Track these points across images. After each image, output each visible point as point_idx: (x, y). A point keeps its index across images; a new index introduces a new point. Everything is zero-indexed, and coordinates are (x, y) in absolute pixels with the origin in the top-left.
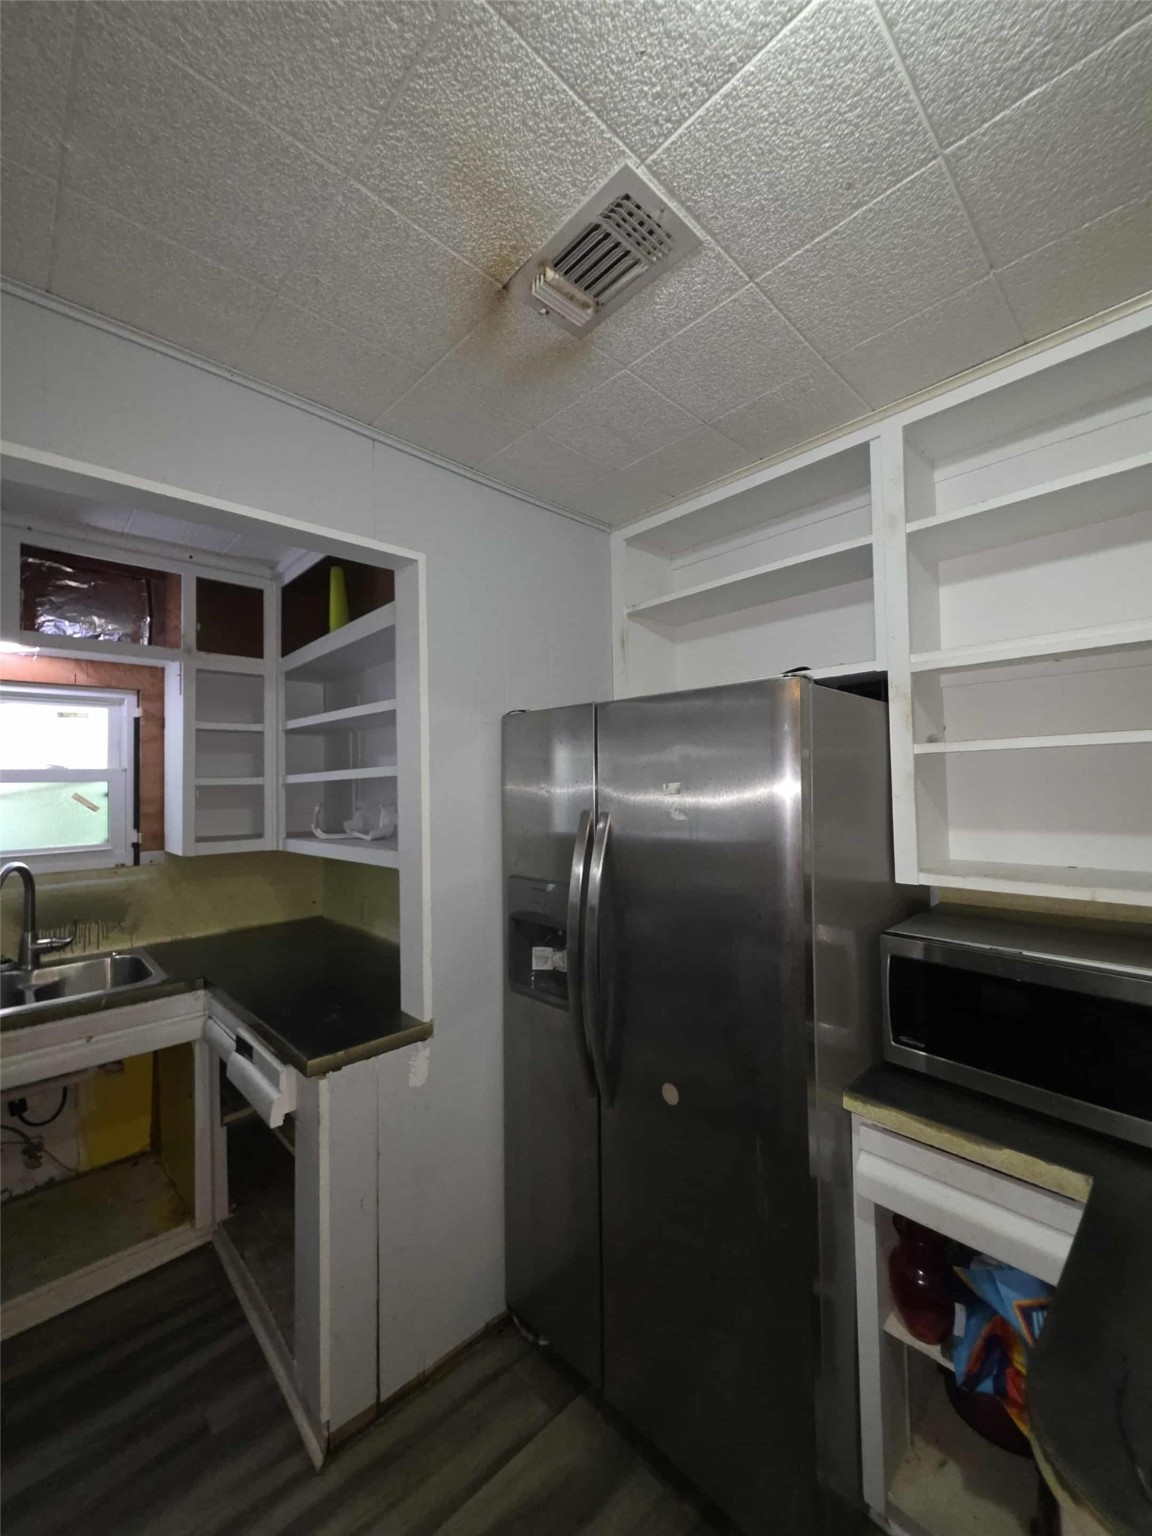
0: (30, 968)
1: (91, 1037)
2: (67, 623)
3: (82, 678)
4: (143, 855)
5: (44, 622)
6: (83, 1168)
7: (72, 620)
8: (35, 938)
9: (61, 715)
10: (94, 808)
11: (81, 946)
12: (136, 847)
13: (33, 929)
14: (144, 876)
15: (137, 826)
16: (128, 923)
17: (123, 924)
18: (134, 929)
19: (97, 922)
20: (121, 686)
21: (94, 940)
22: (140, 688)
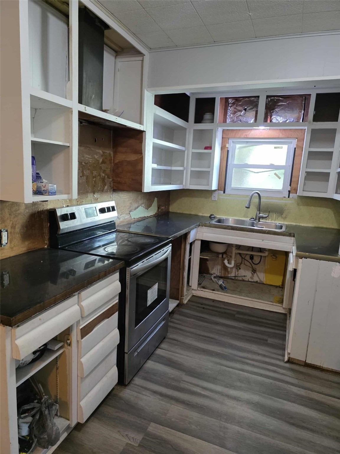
0: (257, 221)
1: (263, 240)
2: (279, 117)
3: (281, 135)
4: (291, 194)
5: (273, 118)
6: (264, 282)
7: (280, 116)
8: (260, 213)
9: (275, 148)
10: (280, 178)
11: (271, 219)
12: (289, 191)
13: (259, 211)
14: (290, 202)
15: (290, 185)
16: (284, 215)
17: (282, 216)
18: (285, 218)
19: (275, 213)
20: (292, 137)
21: (274, 219)
22: (297, 137)
